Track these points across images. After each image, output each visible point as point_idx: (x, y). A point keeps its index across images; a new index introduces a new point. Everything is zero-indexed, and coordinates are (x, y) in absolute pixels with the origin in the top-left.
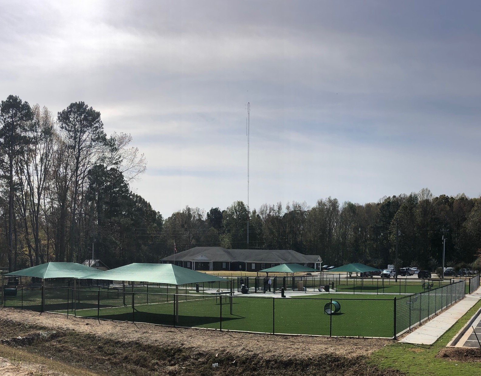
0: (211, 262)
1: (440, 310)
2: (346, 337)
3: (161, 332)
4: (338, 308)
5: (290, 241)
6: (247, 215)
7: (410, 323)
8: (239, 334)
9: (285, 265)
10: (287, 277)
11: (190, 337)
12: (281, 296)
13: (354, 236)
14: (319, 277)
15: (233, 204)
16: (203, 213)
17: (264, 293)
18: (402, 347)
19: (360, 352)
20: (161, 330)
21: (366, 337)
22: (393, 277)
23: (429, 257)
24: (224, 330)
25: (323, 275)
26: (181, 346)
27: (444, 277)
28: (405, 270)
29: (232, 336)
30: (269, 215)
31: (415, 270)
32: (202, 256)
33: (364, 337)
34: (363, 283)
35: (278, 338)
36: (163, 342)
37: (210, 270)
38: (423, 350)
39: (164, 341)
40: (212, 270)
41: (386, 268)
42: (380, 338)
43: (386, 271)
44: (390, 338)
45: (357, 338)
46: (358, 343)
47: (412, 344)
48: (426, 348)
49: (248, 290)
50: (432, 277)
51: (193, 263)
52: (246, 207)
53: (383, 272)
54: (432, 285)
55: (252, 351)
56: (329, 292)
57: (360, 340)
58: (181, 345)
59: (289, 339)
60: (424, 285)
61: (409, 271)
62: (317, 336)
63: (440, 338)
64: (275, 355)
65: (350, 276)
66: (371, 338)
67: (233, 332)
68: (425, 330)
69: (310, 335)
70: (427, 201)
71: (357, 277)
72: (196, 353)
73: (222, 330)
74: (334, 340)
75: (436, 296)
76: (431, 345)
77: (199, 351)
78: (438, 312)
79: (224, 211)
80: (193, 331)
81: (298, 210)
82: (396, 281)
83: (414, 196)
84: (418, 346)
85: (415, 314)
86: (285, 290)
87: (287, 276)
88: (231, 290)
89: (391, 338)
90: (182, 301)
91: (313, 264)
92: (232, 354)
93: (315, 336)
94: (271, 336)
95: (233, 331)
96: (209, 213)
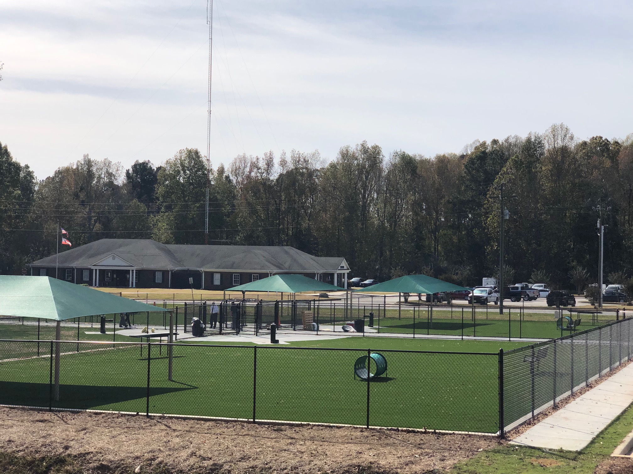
0: (133, 270)
1: (597, 376)
2: (400, 428)
3: (22, 421)
4: (382, 368)
5: (288, 228)
6: (206, 176)
7: (533, 404)
8: (185, 423)
9: (277, 277)
10: (282, 302)
11: (82, 430)
12: (270, 340)
13: (413, 220)
14: (342, 302)
15: (178, 155)
16: (117, 170)
17: (237, 333)
18: (517, 455)
19: (428, 462)
20: (22, 418)
21: (441, 431)
22: (493, 303)
23: (569, 263)
24: (155, 414)
25: (351, 298)
26: (63, 452)
27: (603, 305)
28: (520, 289)
29: (169, 427)
30: (249, 177)
31: (541, 288)
32: (114, 258)
33: (437, 431)
34: (431, 314)
35: (263, 431)
36: (25, 443)
37: (131, 286)
38: (561, 463)
39: (27, 441)
40: (134, 286)
41: (479, 284)
42: (470, 433)
43: (480, 290)
44: (490, 434)
45: (422, 433)
46: (423, 444)
47: (539, 449)
48: (569, 459)
49: (205, 327)
50: (578, 305)
51: (94, 271)
52: (204, 160)
53: (473, 293)
54: (578, 322)
55: (211, 459)
56: (364, 332)
57: (427, 437)
58: (63, 448)
59: (285, 431)
60: (560, 322)
61: (527, 291)
62: (340, 425)
63: (598, 436)
64: (256, 467)
65: (406, 300)
66: (450, 434)
67: (171, 418)
68: (566, 419)
69: (326, 424)
70: (564, 150)
71: (420, 302)
72: (95, 464)
73: (150, 414)
74: (374, 435)
75: (587, 347)
76: (580, 453)
77: (100, 461)
78: (592, 380)
79: (159, 168)
80: (89, 418)
81: (303, 168)
82: (501, 312)
83: (535, 140)
84: (551, 453)
85: (544, 383)
86: (278, 327)
87: (282, 299)
88: (171, 330)
89: (493, 435)
90: (70, 353)
91: (332, 275)
92: (168, 464)
93: (337, 427)
94: (250, 425)
95: (173, 415)
96: (131, 171)
